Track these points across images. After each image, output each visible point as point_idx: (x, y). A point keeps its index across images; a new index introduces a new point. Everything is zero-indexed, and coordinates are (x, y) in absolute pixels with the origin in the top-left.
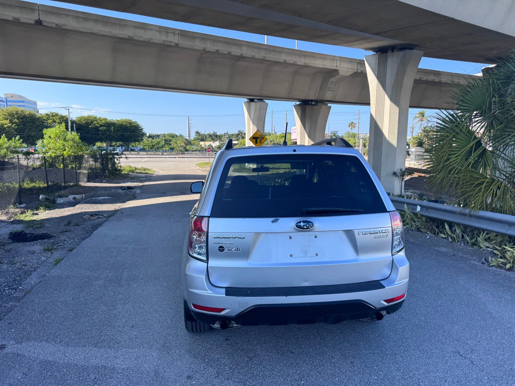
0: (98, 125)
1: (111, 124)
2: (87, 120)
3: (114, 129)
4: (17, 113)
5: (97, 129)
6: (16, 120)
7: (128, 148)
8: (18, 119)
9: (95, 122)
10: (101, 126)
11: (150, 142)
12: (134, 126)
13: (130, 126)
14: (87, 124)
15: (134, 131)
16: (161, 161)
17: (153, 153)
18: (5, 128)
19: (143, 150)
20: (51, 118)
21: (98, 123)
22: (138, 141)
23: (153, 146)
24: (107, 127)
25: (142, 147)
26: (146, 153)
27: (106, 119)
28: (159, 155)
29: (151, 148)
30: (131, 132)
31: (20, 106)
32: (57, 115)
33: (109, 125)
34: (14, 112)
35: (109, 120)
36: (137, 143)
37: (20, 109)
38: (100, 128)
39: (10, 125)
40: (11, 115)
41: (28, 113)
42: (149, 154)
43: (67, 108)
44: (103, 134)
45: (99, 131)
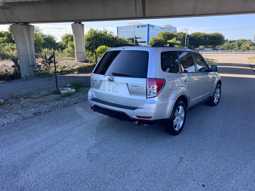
0: (200, 37)
2: (196, 34)
3: (208, 38)
4: (166, 34)
5: (200, 39)
7: (215, 48)
8: (166, 36)
9: (199, 35)
10: (202, 37)
11: (228, 45)
13: (218, 36)
14: (196, 36)
15: (219, 39)
17: (226, 51)
18: (161, 41)
19: (222, 49)
20: (180, 34)
21: (201, 36)
22: (220, 44)
23: (229, 47)
24: (205, 37)
25: (222, 48)
26: (222, 51)
27: (205, 33)
28: (229, 52)
29: (228, 49)
30: (217, 40)
31: (168, 30)
32: (182, 33)
33: (206, 36)
35: (207, 34)
36: (220, 46)
37: (168, 31)
38: (201, 38)
39: (163, 39)
40: (164, 35)
41: (170, 33)
43: (186, 30)
44: (202, 42)
45: (200, 40)
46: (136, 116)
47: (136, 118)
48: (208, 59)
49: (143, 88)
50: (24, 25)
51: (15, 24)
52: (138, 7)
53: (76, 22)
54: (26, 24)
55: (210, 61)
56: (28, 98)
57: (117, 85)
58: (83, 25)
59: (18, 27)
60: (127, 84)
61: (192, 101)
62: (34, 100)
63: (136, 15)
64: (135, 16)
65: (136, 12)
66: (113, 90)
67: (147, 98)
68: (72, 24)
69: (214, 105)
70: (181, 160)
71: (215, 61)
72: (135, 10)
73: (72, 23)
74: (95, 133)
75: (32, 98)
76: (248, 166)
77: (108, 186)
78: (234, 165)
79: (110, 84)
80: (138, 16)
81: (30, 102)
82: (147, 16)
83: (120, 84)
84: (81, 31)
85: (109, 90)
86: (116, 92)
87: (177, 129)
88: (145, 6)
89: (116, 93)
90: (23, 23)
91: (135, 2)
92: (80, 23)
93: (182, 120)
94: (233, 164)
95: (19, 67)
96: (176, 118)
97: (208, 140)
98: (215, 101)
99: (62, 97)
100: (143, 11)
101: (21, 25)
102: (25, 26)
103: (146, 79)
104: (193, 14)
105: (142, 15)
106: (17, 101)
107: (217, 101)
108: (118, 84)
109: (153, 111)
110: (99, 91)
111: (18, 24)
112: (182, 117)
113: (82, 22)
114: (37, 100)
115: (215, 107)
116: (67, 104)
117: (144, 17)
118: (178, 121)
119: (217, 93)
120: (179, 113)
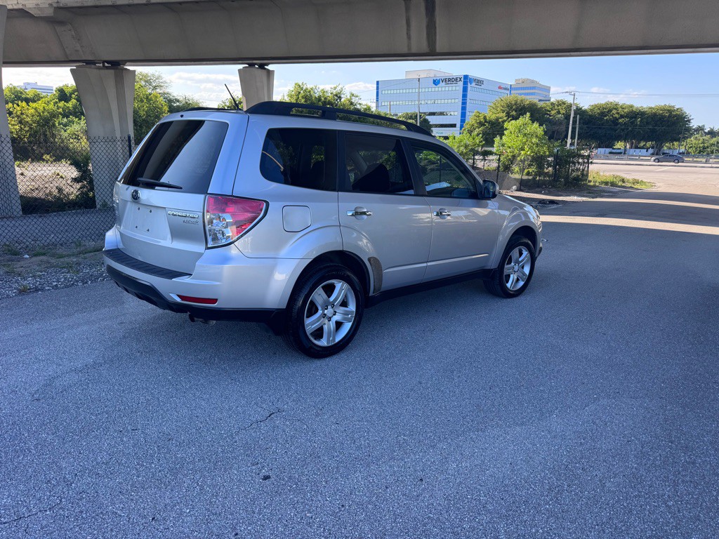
0: (617, 116)
1: (638, 113)
2: (604, 108)
3: (641, 121)
4: (516, 104)
5: (615, 121)
6: (514, 113)
7: (660, 151)
8: (516, 111)
9: (614, 111)
10: (622, 117)
11: (700, 142)
12: (676, 116)
13: (670, 116)
14: (603, 114)
15: (674, 123)
16: (688, 173)
17: (691, 159)
18: (500, 123)
20: (556, 107)
21: (618, 113)
22: (678, 140)
23: (704, 148)
24: (631, 118)
25: (682, 149)
27: (632, 106)
28: (701, 162)
29: (699, 153)
30: (668, 126)
31: (520, 94)
32: (564, 103)
33: (634, 115)
34: (513, 102)
35: (637, 108)
36: (676, 143)
37: (520, 98)
38: (620, 121)
39: (505, 119)
40: (510, 106)
41: (528, 102)
43: (573, 93)
44: (623, 130)
45: (617, 124)
46: (179, 296)
47: (179, 300)
48: (623, 181)
49: (195, 220)
50: (107, 68)
51: (83, 64)
52: (413, 23)
53: (251, 65)
54: (116, 65)
55: (629, 185)
56: (44, 254)
57: (151, 212)
58: (270, 73)
59: (92, 72)
61: (394, 273)
62: (53, 261)
63: (409, 46)
64: (405, 50)
65: (409, 37)
66: (143, 226)
67: (207, 248)
68: (239, 70)
69: (507, 294)
70: (270, 416)
71: (643, 187)
72: (405, 33)
73: (241, 67)
75: (53, 255)
79: (139, 209)
80: (414, 50)
81: (40, 265)
82: (438, 50)
83: (155, 208)
84: (266, 88)
85: (137, 227)
86: (148, 230)
87: (323, 342)
88: (435, 23)
89: (147, 233)
90: (108, 62)
91: (407, 9)
92: (262, 66)
93: (349, 320)
95: (91, 182)
96: (320, 312)
98: (509, 285)
100: (428, 34)
101: (99, 68)
102: (112, 71)
103: (203, 196)
104: (573, 47)
105: (425, 48)
107: (521, 283)
108: (152, 208)
109: (218, 283)
110: (124, 230)
111: (93, 66)
112: (347, 313)
113: (267, 64)
115: (509, 300)
117: (432, 53)
118: (329, 321)
119: (517, 262)
120: (332, 299)
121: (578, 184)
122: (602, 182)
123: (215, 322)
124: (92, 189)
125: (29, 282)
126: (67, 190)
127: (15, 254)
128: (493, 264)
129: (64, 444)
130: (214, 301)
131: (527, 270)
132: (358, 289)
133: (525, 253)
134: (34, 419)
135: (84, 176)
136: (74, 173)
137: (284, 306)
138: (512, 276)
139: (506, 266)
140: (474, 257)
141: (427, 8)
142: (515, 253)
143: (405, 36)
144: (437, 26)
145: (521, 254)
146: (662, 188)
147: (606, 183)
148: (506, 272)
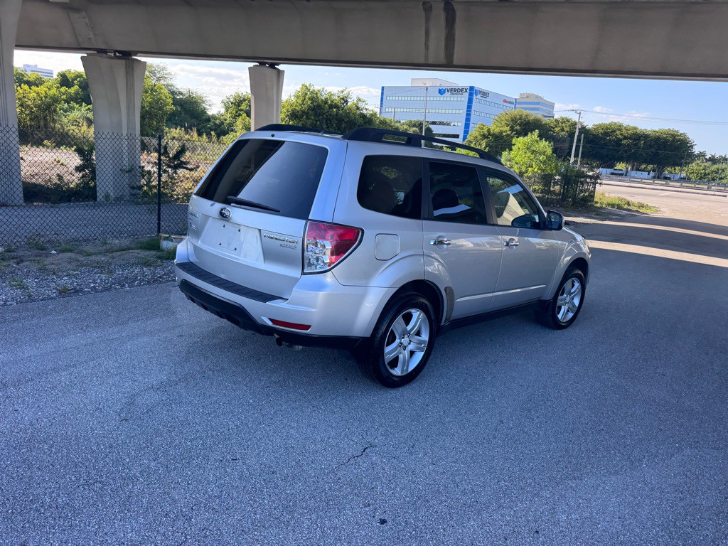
0: (620, 137)
1: (642, 136)
2: (607, 128)
3: (644, 144)
4: (520, 119)
5: (618, 142)
6: (518, 127)
7: (661, 174)
8: (520, 126)
9: (618, 132)
10: (625, 138)
11: (701, 168)
12: (679, 140)
13: (673, 141)
14: (606, 134)
15: (677, 148)
16: (690, 199)
17: (693, 185)
18: (503, 137)
19: (682, 180)
20: (560, 124)
21: (621, 134)
22: (680, 165)
23: (705, 174)
24: (635, 140)
25: (684, 175)
26: (680, 184)
27: (636, 128)
29: (700, 179)
30: (672, 151)
31: (525, 109)
32: (568, 121)
33: (638, 137)
34: (518, 117)
35: (641, 131)
36: (677, 168)
37: (525, 112)
38: (624, 142)
39: (509, 132)
40: (514, 120)
41: (532, 118)
42: (684, 187)
43: (578, 112)
44: (626, 151)
45: (621, 145)
46: (271, 320)
47: (270, 323)
48: (628, 203)
49: (294, 245)
50: (119, 58)
51: (95, 53)
52: (433, 34)
53: (262, 64)
54: (126, 55)
55: (635, 209)
56: (71, 251)
57: (240, 231)
58: (280, 73)
59: (104, 62)
60: (260, 230)
61: (465, 302)
62: (82, 258)
63: (426, 57)
64: (422, 61)
65: (427, 47)
66: (229, 245)
67: (303, 273)
68: (250, 68)
69: (558, 326)
70: (364, 451)
71: (648, 211)
72: (423, 44)
73: (252, 64)
74: (179, 356)
75: (81, 253)
76: (543, 493)
77: (128, 485)
78: (506, 485)
79: (224, 226)
80: (431, 61)
81: (70, 263)
82: (455, 63)
83: (245, 228)
84: (275, 88)
85: (220, 244)
86: (236, 249)
87: (397, 372)
88: (454, 35)
89: (234, 252)
90: (119, 52)
91: (427, 20)
92: (272, 66)
93: (421, 350)
94: (505, 481)
96: (397, 341)
97: (476, 412)
98: (560, 316)
99: (159, 257)
100: (446, 46)
101: (111, 58)
102: (123, 62)
103: (304, 222)
104: (590, 69)
105: (442, 60)
106: (36, 256)
107: (571, 315)
108: (242, 228)
109: (314, 310)
110: (199, 244)
111: (104, 55)
112: (420, 343)
113: (278, 64)
114: (93, 258)
115: (559, 331)
116: (160, 277)
117: (449, 65)
118: (404, 350)
119: (570, 294)
120: (409, 328)
121: (585, 204)
122: (609, 205)
123: (301, 347)
124: (94, 178)
125: (65, 281)
126: (67, 178)
127: (41, 248)
128: (548, 296)
129: (169, 472)
130: (307, 327)
131: (577, 302)
132: (433, 318)
133: (577, 285)
134: (130, 442)
135: (87, 165)
136: (77, 161)
137: (368, 335)
138: (563, 307)
139: (560, 297)
140: (532, 288)
141: (447, 21)
142: (568, 285)
143: (424, 47)
144: (456, 38)
145: (573, 285)
146: (667, 214)
147: (613, 206)
148: (559, 303)
